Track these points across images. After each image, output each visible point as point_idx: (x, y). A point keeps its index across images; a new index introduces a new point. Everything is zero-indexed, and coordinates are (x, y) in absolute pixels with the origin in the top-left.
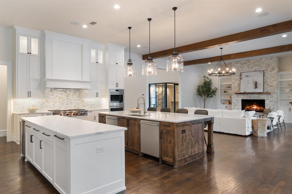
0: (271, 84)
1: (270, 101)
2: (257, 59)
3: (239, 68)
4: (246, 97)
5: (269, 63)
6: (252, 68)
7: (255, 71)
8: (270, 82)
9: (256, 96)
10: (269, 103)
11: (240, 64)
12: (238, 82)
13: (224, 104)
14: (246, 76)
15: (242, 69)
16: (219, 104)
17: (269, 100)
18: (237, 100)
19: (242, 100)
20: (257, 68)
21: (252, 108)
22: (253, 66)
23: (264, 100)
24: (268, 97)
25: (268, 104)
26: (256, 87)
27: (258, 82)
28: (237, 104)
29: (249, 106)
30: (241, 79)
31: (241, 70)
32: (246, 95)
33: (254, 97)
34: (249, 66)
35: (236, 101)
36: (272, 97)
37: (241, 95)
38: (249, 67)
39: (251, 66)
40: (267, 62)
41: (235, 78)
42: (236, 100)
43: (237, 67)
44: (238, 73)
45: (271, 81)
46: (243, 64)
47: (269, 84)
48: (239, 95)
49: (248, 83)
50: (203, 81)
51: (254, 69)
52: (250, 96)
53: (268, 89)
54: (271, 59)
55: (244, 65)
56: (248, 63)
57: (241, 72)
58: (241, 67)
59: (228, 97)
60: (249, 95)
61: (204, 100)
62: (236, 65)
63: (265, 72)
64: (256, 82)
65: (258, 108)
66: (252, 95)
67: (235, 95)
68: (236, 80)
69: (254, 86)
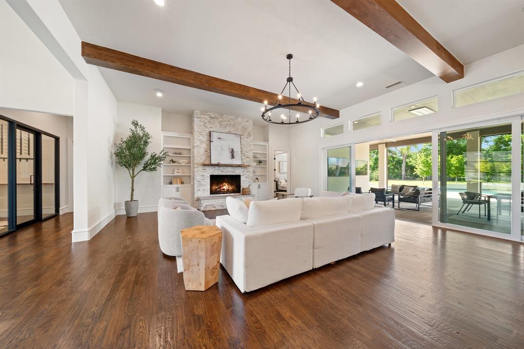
0: (248, 154)
1: (246, 177)
2: (232, 117)
3: (206, 123)
4: (217, 172)
5: (246, 127)
6: (226, 128)
7: (229, 133)
8: (247, 152)
9: (230, 169)
10: (244, 179)
11: (208, 117)
12: (204, 146)
13: (171, 183)
14: (219, 138)
15: (212, 126)
16: (162, 184)
17: (245, 176)
18: (204, 175)
19: (211, 176)
20: (232, 130)
21: (222, 188)
22: (227, 125)
23: (240, 176)
24: (244, 171)
25: (244, 181)
26: (233, 157)
27: (234, 150)
28: (204, 183)
29: (217, 185)
30: (210, 141)
31: (211, 128)
32: (217, 168)
33: (229, 171)
34: (222, 123)
35: (201, 178)
36: (248, 172)
37: (210, 168)
38: (221, 125)
39: (224, 124)
40: (243, 124)
41: (199, 138)
42: (202, 176)
43: (203, 119)
44: (205, 131)
45: (247, 151)
46: (213, 118)
47: (246, 154)
48: (206, 168)
49: (222, 149)
51: (228, 129)
52: (223, 170)
53: (244, 161)
54: (247, 121)
55: (214, 120)
56: (220, 119)
57: (212, 130)
58: (210, 122)
59: (178, 171)
60: (221, 168)
61: (133, 177)
62: (202, 116)
63: (242, 137)
64: (232, 149)
65: (231, 188)
66: (225, 168)
67: (201, 168)
68: (202, 142)
69: (229, 155)
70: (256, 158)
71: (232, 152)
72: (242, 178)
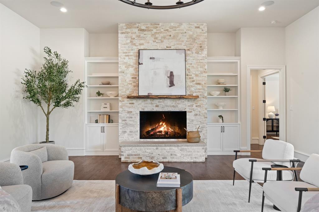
0: (198, 78)
1: (196, 115)
2: (172, 24)
3: (134, 39)
4: (150, 106)
5: (195, 36)
6: (162, 42)
7: (168, 49)
8: (197, 75)
9: (168, 102)
10: (193, 118)
11: (136, 30)
12: (131, 70)
13: (97, 122)
14: (151, 58)
15: (142, 42)
16: (86, 122)
17: (193, 113)
18: (131, 112)
19: (141, 112)
20: (172, 44)
21: (157, 130)
22: (164, 38)
23: (185, 112)
24: (192, 106)
25: (193, 120)
26: (172, 84)
27: (174, 74)
28: (131, 122)
29: (151, 124)
30: (139, 64)
31: (141, 44)
32: (149, 101)
33: (167, 106)
34: (157, 36)
35: (128, 115)
36: (199, 106)
37: (140, 101)
38: (156, 38)
39: (159, 36)
40: (191, 33)
41: (125, 61)
42: (129, 112)
43: (130, 35)
44: (132, 50)
45: (197, 73)
46: (143, 30)
47: (195, 78)
48: (134, 101)
49: (155, 74)
50: (44, 62)
51: (165, 45)
52: (158, 104)
53: (193, 89)
54: (199, 27)
55: (145, 33)
56: (155, 31)
57: (142, 47)
58: (139, 36)
59: (105, 106)
60: (156, 102)
61: (48, 114)
62: (128, 30)
63: (188, 52)
64: (172, 73)
65: (170, 130)
66: (161, 100)
67: (127, 101)
68: (128, 66)
69: (167, 82)
70: (219, 84)
71: (171, 76)
72: (189, 117)
